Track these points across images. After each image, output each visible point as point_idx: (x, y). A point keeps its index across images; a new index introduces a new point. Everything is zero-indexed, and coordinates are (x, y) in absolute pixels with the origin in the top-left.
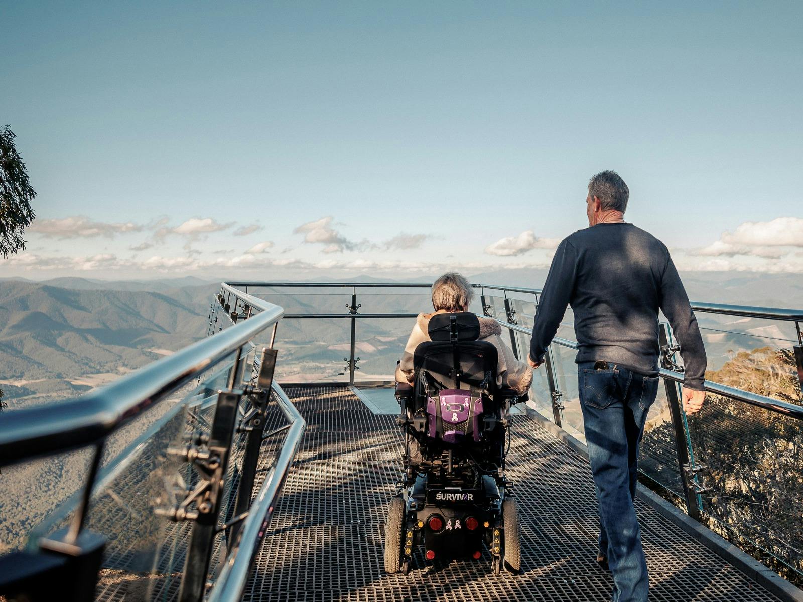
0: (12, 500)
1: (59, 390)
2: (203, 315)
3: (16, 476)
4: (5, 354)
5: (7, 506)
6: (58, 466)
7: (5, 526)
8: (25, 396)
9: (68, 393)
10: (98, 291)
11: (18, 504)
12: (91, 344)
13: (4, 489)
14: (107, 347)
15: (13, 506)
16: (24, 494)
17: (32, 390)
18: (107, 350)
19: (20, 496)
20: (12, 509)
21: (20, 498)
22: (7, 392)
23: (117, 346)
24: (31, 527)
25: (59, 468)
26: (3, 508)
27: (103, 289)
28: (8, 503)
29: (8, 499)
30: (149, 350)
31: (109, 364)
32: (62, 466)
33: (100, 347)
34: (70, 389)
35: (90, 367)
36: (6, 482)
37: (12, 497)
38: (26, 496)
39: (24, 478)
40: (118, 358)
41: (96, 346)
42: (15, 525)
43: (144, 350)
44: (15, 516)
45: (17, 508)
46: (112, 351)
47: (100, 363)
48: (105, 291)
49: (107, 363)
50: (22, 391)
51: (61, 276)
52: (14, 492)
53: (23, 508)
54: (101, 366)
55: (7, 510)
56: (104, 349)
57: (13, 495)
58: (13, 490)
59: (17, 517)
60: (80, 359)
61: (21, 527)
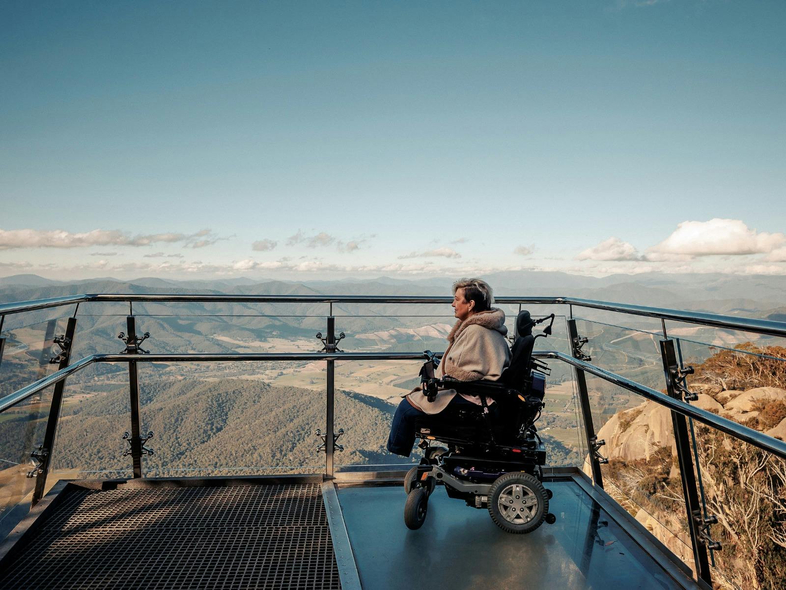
0: (110, 454)
1: (143, 368)
2: (253, 309)
3: (113, 435)
4: (101, 339)
5: (106, 458)
6: (143, 428)
7: (105, 474)
8: (119, 372)
9: (150, 370)
10: (171, 288)
11: (114, 457)
12: (167, 331)
13: (104, 445)
14: (179, 334)
15: (111, 458)
16: (119, 449)
17: (123, 367)
18: (179, 336)
19: (116, 451)
20: (110, 461)
21: (116, 452)
22: (104, 369)
23: (187, 333)
24: (125, 475)
25: (144, 430)
26: (103, 460)
27: (175, 287)
28: (107, 456)
29: (107, 453)
30: (212, 337)
31: (181, 348)
32: (147, 428)
33: (174, 334)
34: (151, 367)
35: (167, 350)
36: (105, 439)
37: (110, 451)
38: (120, 451)
39: (119, 437)
40: (188, 343)
41: (171, 333)
42: (113, 473)
43: (208, 336)
44: (112, 466)
45: (113, 459)
46: (183, 337)
47: (173, 347)
48: (177, 289)
49: (179, 347)
50: (115, 368)
51: (141, 277)
52: (111, 447)
53: (118, 460)
54: (175, 349)
55: (106, 462)
56: (177, 336)
57: (111, 449)
58: (110, 446)
59: (114, 467)
60: (159, 343)
61: (117, 475)
